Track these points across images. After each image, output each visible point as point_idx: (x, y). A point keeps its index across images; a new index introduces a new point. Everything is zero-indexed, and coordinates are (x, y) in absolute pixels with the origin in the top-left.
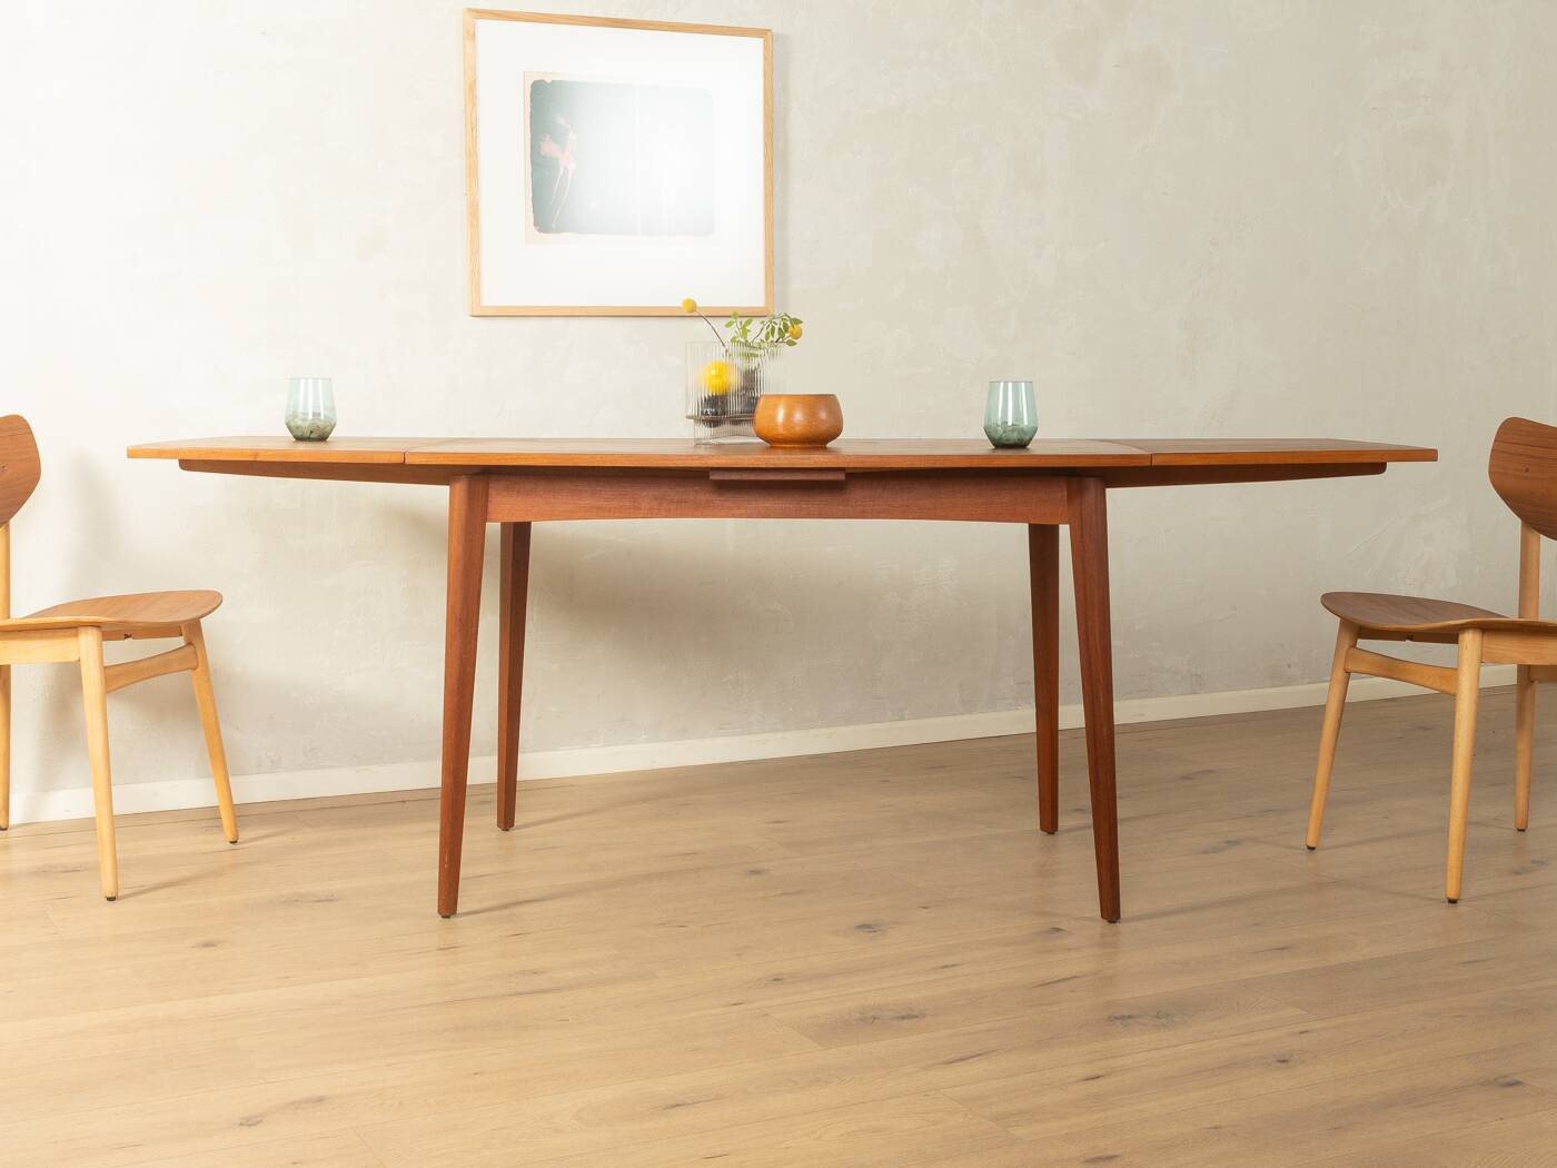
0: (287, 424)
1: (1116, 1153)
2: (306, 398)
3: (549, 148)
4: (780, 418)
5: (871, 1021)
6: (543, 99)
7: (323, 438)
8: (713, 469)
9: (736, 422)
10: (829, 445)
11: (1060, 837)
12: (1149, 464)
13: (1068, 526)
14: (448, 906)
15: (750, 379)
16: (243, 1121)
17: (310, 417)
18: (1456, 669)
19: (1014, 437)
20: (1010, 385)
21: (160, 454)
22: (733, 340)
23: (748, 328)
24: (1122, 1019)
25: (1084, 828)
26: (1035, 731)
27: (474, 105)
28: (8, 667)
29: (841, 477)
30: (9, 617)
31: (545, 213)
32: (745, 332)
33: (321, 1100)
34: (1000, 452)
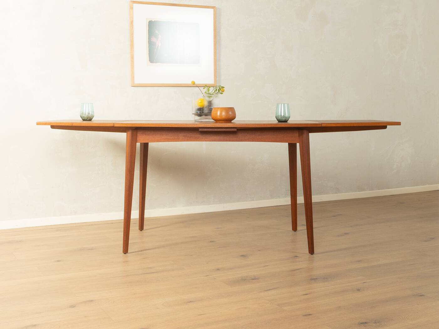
1: (312, 314)
2: (86, 109)
3: (153, 39)
4: (218, 114)
5: (244, 280)
6: (152, 26)
7: (90, 120)
8: (200, 128)
9: (206, 115)
10: (232, 121)
11: (297, 232)
12: (321, 126)
13: (299, 144)
14: (126, 251)
15: (210, 103)
16: (70, 306)
17: (87, 114)
19: (284, 119)
20: (282, 105)
21: (46, 124)
22: (205, 92)
23: (209, 89)
24: (314, 279)
25: (304, 230)
26: (291, 204)
27: (132, 27)
29: (236, 130)
31: (152, 57)
32: (209, 90)
33: (92, 301)
34: (280, 123)
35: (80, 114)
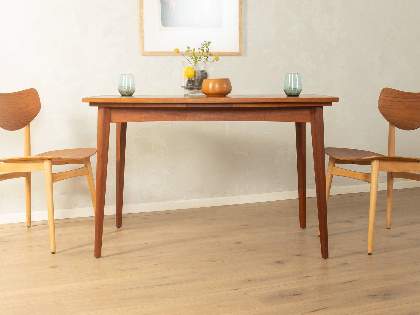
0: (119, 90)
2: (125, 81)
5: (283, 296)
7: (131, 95)
10: (227, 96)
13: (310, 123)
14: (98, 254)
17: (127, 88)
18: (371, 174)
19: (296, 93)
20: (293, 75)
28: (30, 172)
30: (30, 156)
34: (289, 97)
35: (118, 89)
